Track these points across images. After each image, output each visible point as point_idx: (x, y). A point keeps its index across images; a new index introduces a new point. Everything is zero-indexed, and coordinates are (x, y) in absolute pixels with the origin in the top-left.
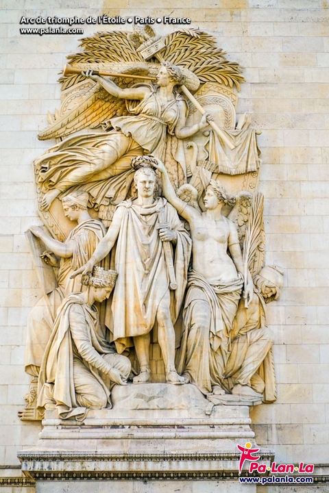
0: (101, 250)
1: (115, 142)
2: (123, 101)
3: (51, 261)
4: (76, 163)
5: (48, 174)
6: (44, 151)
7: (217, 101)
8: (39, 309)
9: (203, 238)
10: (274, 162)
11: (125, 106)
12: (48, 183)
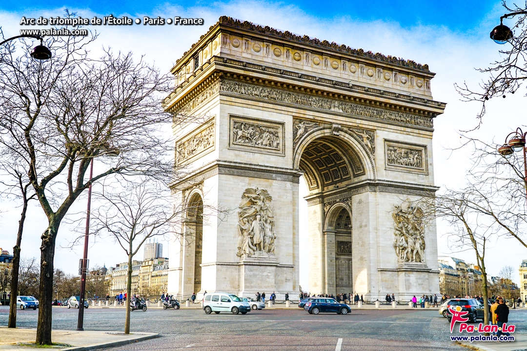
0: (251, 229)
1: (253, 210)
2: (253, 202)
3: (242, 230)
4: (246, 213)
5: (241, 215)
6: (240, 210)
7: (268, 204)
8: (240, 238)
9: (267, 228)
10: (276, 215)
11: (254, 203)
12: (241, 216)
